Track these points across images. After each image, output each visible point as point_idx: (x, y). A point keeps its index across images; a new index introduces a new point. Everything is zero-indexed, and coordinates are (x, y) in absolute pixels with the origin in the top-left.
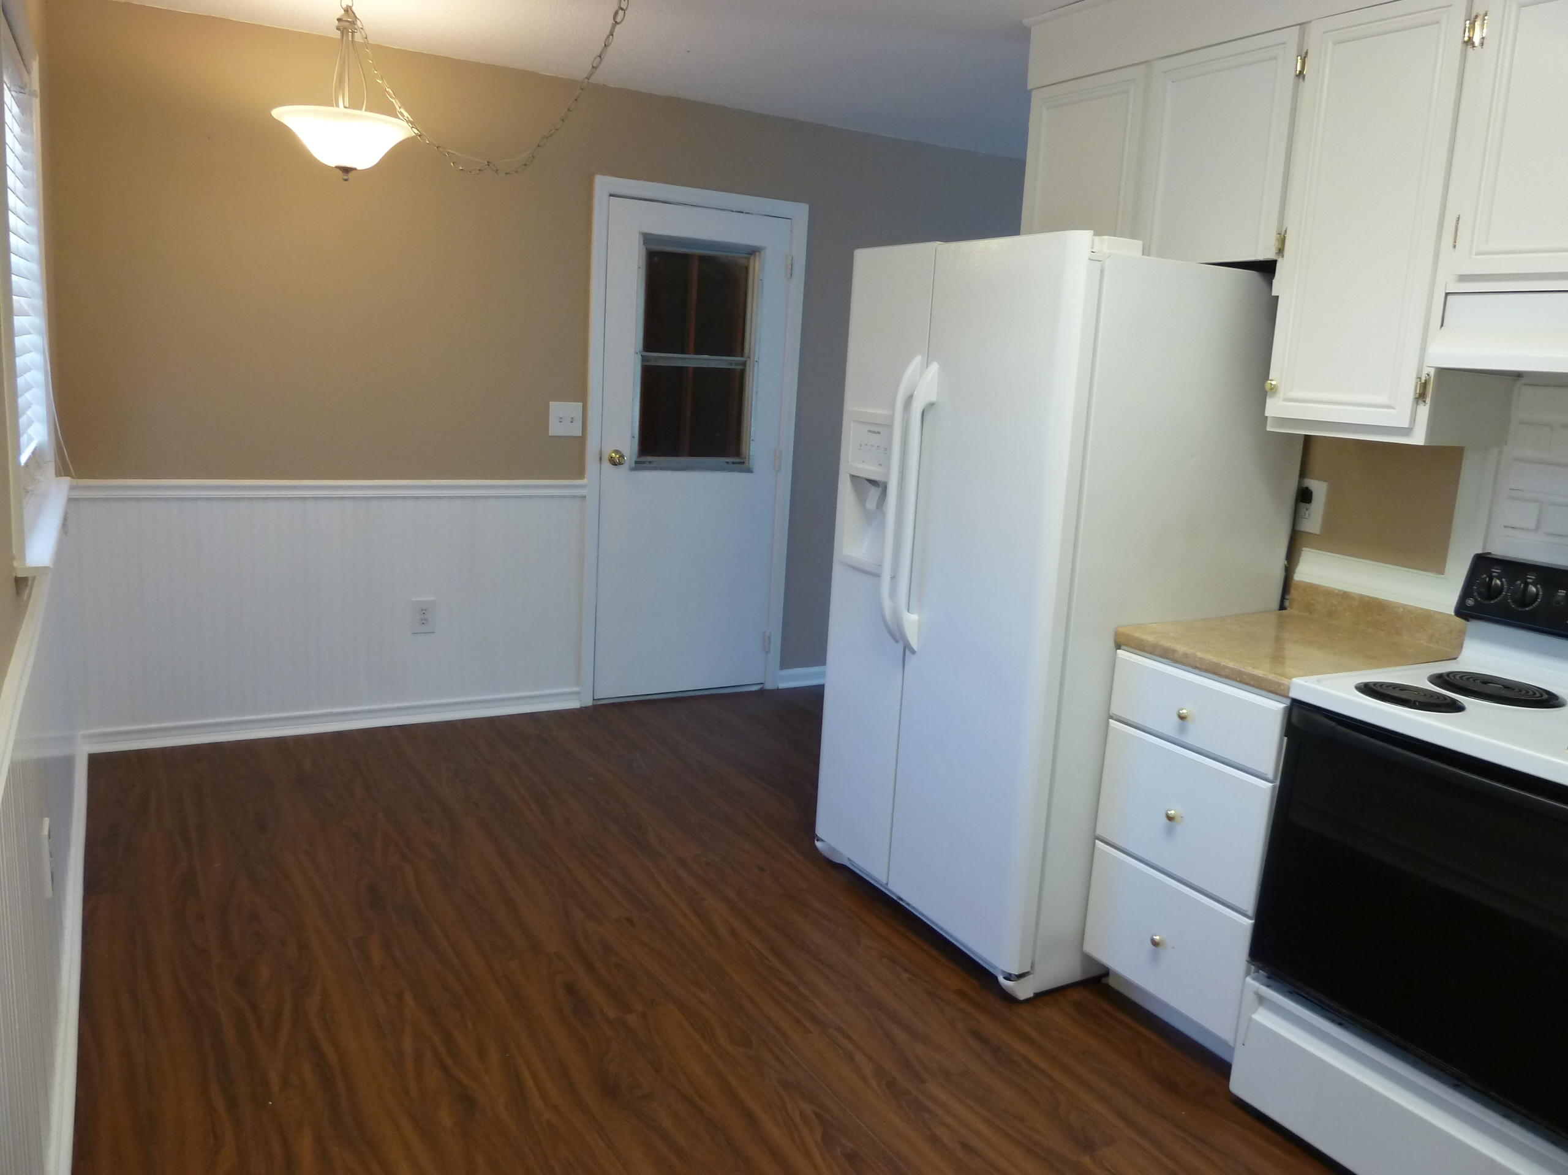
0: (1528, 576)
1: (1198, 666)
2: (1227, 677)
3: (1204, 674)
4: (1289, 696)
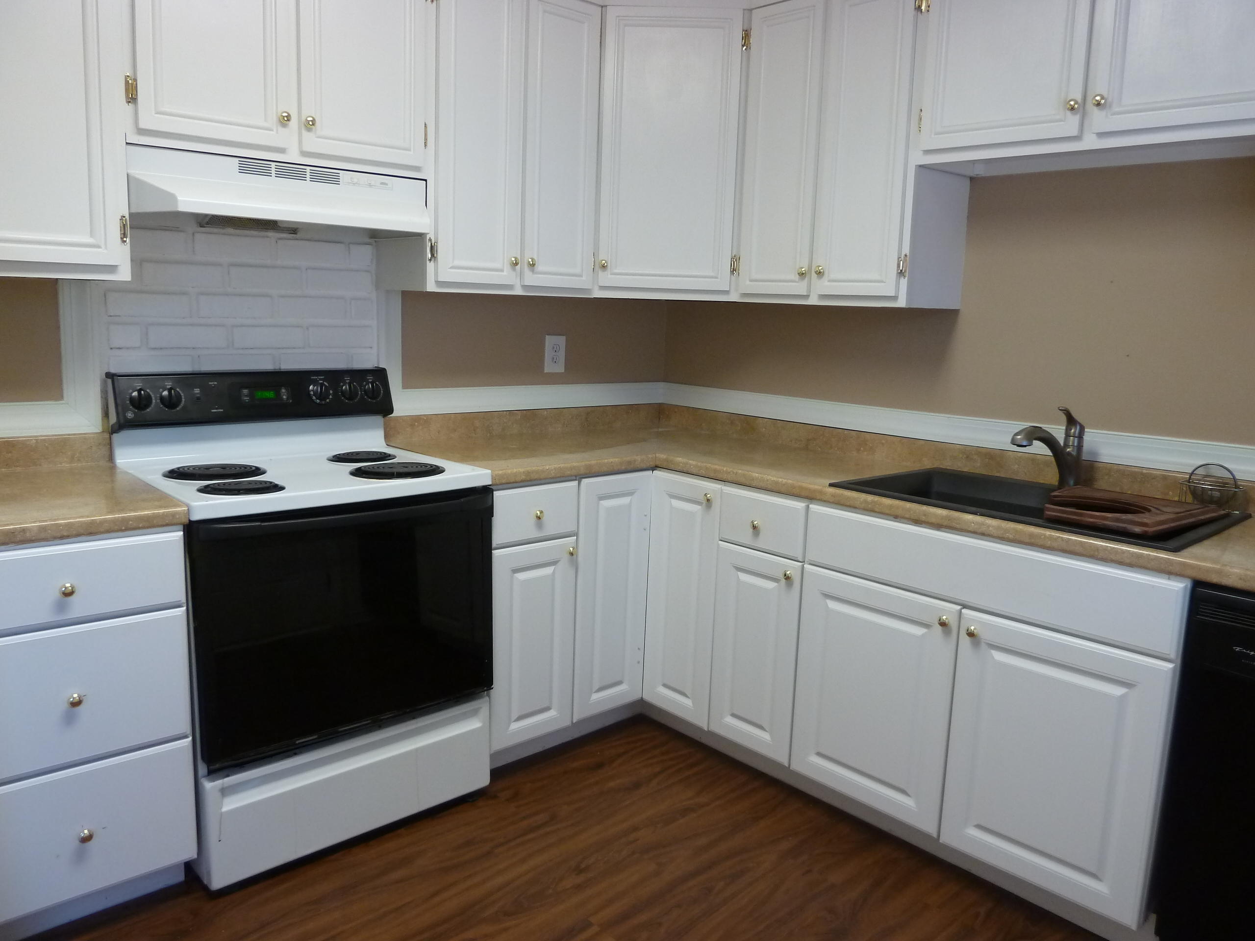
0: (166, 384)
1: (65, 534)
2: (108, 531)
3: (51, 543)
4: (188, 521)
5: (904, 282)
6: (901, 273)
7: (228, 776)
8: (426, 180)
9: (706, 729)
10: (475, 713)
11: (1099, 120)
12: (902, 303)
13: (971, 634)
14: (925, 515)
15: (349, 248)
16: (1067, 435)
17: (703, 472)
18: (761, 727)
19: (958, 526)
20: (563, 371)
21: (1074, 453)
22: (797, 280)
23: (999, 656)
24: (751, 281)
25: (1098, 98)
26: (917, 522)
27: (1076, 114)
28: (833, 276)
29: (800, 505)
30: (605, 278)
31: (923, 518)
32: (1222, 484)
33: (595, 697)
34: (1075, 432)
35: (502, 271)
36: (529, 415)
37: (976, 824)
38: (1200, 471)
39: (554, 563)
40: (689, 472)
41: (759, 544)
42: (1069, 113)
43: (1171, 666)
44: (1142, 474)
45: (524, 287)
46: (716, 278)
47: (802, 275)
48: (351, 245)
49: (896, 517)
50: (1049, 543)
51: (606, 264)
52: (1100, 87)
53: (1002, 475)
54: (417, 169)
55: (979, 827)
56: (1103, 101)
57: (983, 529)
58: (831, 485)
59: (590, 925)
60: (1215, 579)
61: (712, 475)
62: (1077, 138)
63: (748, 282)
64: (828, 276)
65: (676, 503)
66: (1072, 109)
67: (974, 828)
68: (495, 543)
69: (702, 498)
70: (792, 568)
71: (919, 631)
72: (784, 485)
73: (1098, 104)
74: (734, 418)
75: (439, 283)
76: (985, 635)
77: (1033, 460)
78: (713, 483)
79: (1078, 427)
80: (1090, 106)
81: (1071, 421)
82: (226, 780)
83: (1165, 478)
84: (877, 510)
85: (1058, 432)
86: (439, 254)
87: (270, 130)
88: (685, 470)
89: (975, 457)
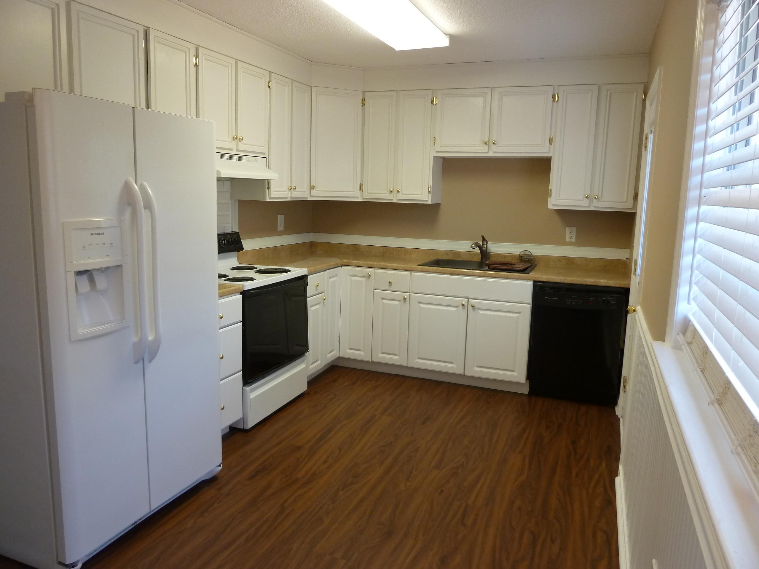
4: (242, 291)
5: (430, 195)
6: (430, 192)
7: (251, 385)
8: (266, 158)
9: (371, 361)
10: (303, 361)
11: (494, 148)
12: (430, 202)
13: (473, 306)
14: (454, 272)
15: (223, 183)
16: (483, 244)
17: (365, 265)
18: (395, 355)
19: (466, 274)
20: (283, 230)
21: (485, 250)
22: (388, 193)
23: (481, 312)
24: (368, 193)
25: (494, 141)
26: (451, 274)
27: (487, 145)
28: (403, 192)
29: (408, 273)
30: (314, 193)
31: (454, 273)
32: (529, 256)
33: (329, 356)
34: (485, 244)
35: (286, 191)
36: (275, 249)
37: (476, 366)
38: (522, 253)
39: (319, 304)
40: (359, 265)
41: (392, 289)
42: (484, 145)
43: (530, 305)
44: (505, 255)
45: (291, 197)
46: (354, 192)
47: (391, 192)
48: (224, 182)
49: (444, 273)
50: (494, 276)
51: (314, 187)
52: (494, 138)
53: (459, 259)
54: (264, 154)
55: (478, 367)
56: (495, 143)
57: (474, 274)
58: (418, 265)
59: (376, 415)
60: (539, 280)
61: (370, 266)
62: (487, 152)
63: (367, 194)
64: (401, 192)
65: (353, 278)
66: (486, 144)
67: (476, 368)
68: (308, 295)
69: (367, 275)
70: (406, 295)
71: (454, 309)
72: (401, 267)
73: (494, 143)
74: (349, 246)
75: (270, 198)
76: (477, 306)
77: (470, 254)
78: (371, 269)
79: (486, 242)
80: (491, 144)
81: (484, 239)
82: (252, 386)
83: (511, 256)
84: (437, 272)
85: (481, 243)
86: (271, 186)
87: (230, 142)
88: (357, 265)
89: (450, 254)
